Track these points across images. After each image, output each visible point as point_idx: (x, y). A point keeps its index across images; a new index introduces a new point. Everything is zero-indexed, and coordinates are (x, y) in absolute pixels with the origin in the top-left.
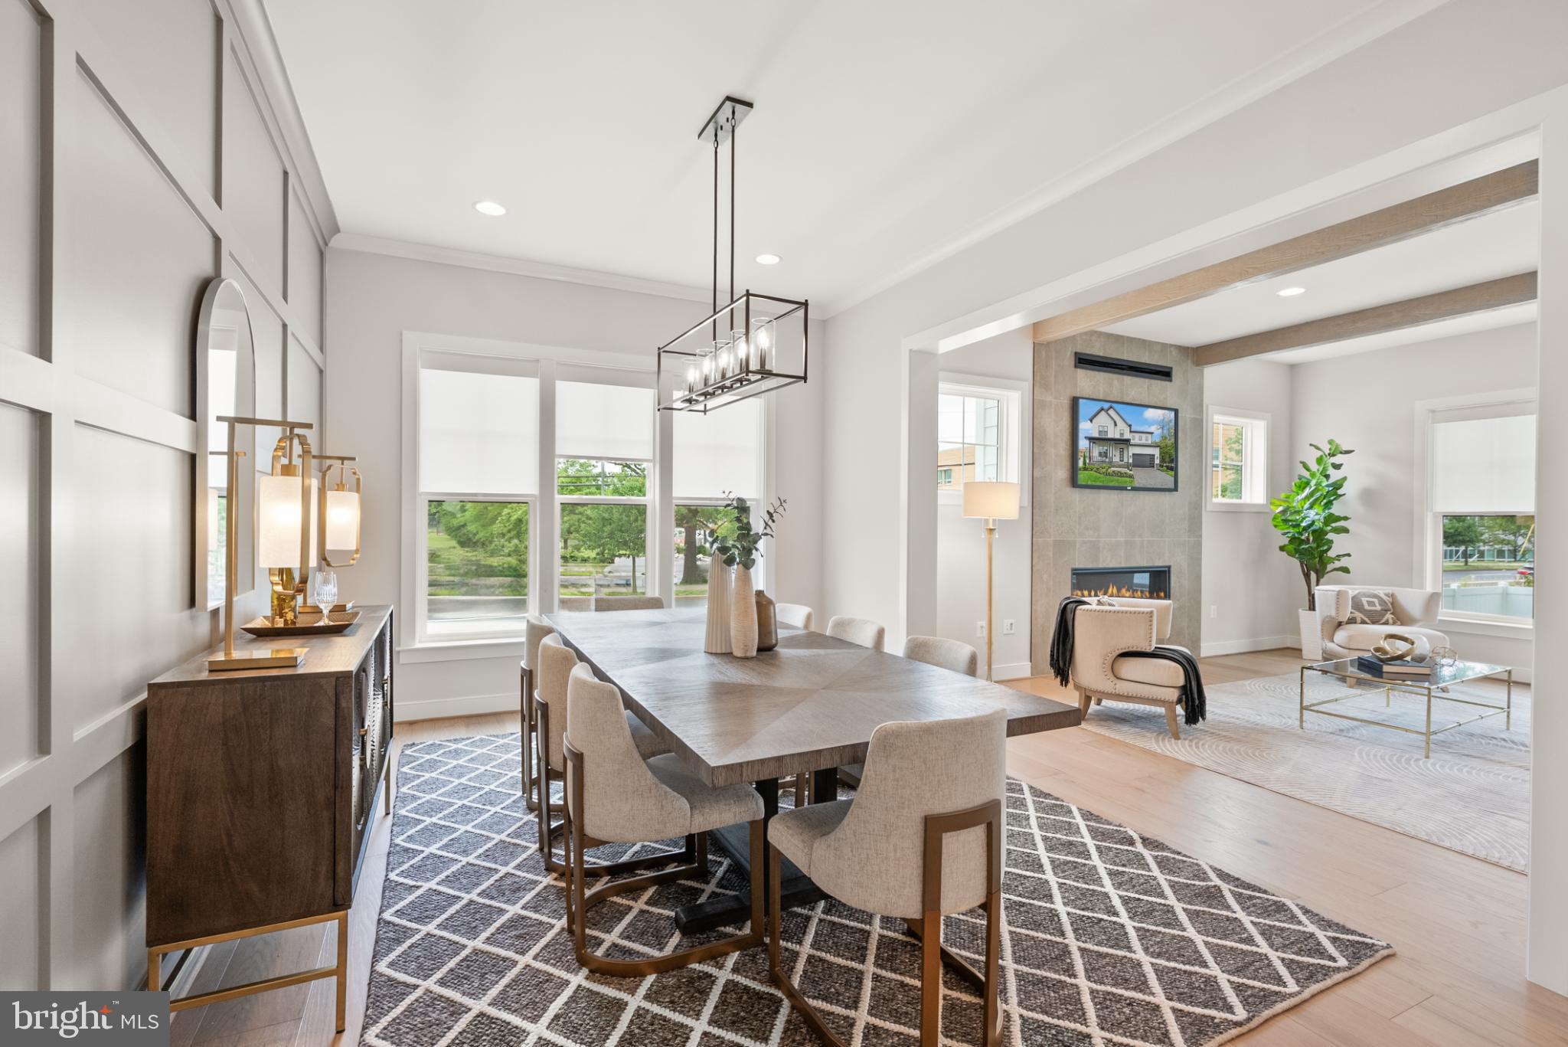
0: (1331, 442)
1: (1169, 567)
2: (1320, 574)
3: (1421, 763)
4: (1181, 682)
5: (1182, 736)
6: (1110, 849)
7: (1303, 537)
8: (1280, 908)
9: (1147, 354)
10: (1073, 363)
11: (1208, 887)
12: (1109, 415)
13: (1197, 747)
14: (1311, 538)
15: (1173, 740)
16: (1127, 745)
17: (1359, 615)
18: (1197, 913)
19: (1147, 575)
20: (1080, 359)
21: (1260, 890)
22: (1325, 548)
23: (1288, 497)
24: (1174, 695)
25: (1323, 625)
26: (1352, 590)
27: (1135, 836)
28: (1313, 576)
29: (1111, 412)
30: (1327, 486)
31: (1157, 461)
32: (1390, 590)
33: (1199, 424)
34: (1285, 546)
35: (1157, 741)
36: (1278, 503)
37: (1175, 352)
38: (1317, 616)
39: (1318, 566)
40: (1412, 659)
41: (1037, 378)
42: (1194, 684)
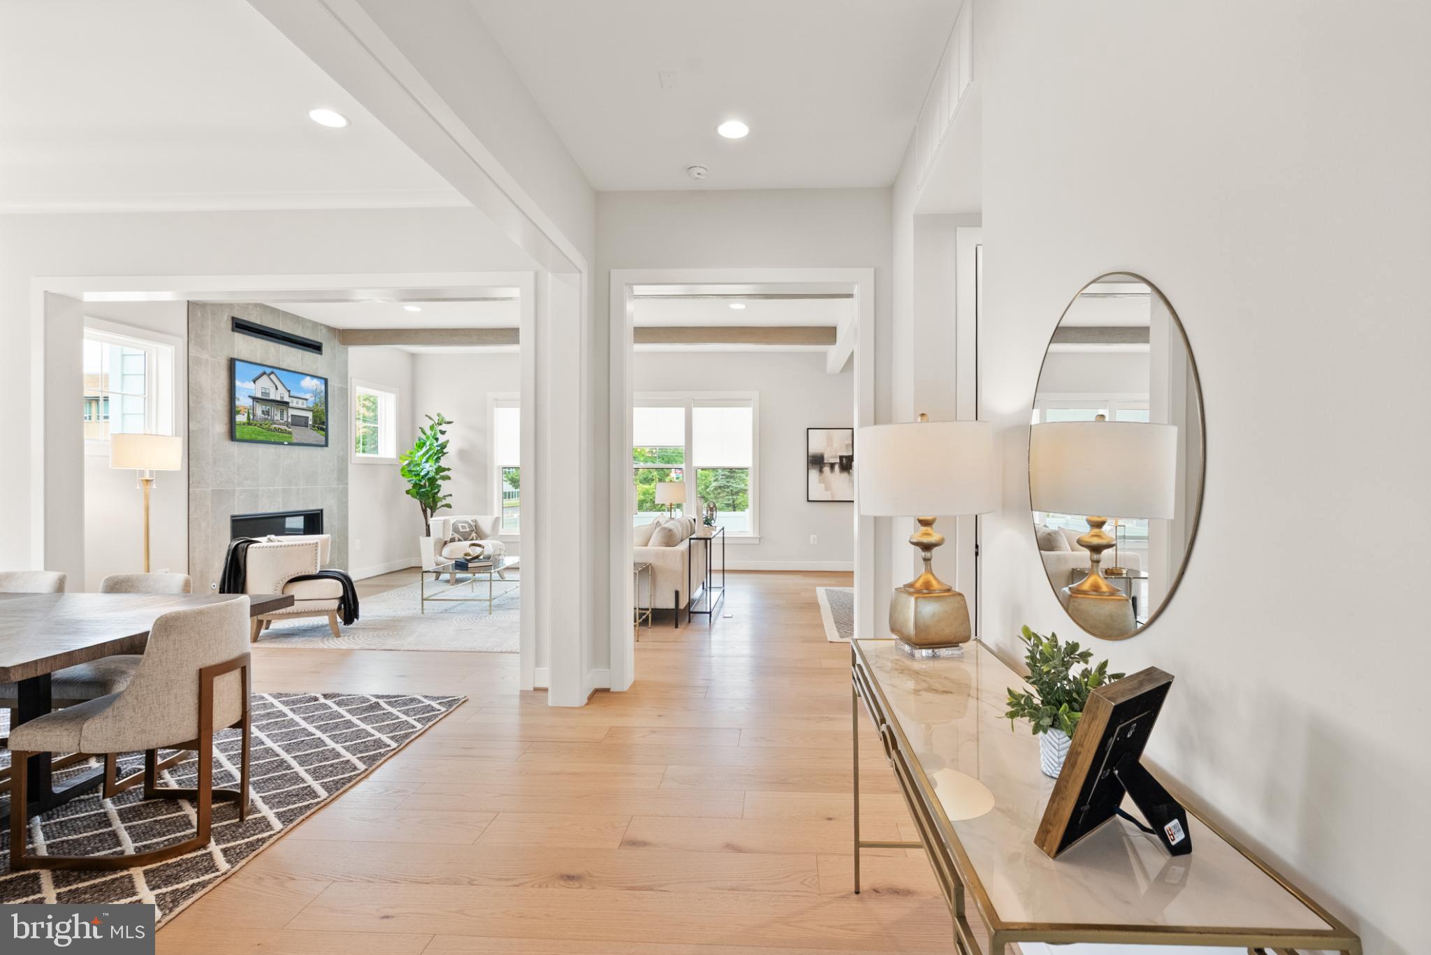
0: (439, 415)
1: (322, 511)
2: (433, 509)
3: (487, 618)
4: (341, 593)
5: (342, 635)
6: (301, 707)
7: (422, 484)
8: (413, 700)
9: (300, 327)
10: (230, 326)
11: (371, 704)
12: (270, 378)
13: (354, 639)
14: (427, 484)
15: (335, 639)
16: (300, 649)
17: (457, 536)
18: (366, 718)
19: (301, 519)
20: (236, 323)
21: (401, 696)
22: (436, 491)
23: (412, 453)
24: (335, 604)
25: (435, 545)
26: (452, 520)
27: (318, 695)
28: (429, 511)
29: (272, 376)
30: (437, 446)
31: (310, 422)
32: (474, 517)
33: (344, 392)
34: (410, 490)
35: (322, 641)
36: (405, 458)
37: (324, 331)
38: (431, 539)
39: (432, 504)
40: (484, 558)
41: (192, 336)
42: (350, 593)
